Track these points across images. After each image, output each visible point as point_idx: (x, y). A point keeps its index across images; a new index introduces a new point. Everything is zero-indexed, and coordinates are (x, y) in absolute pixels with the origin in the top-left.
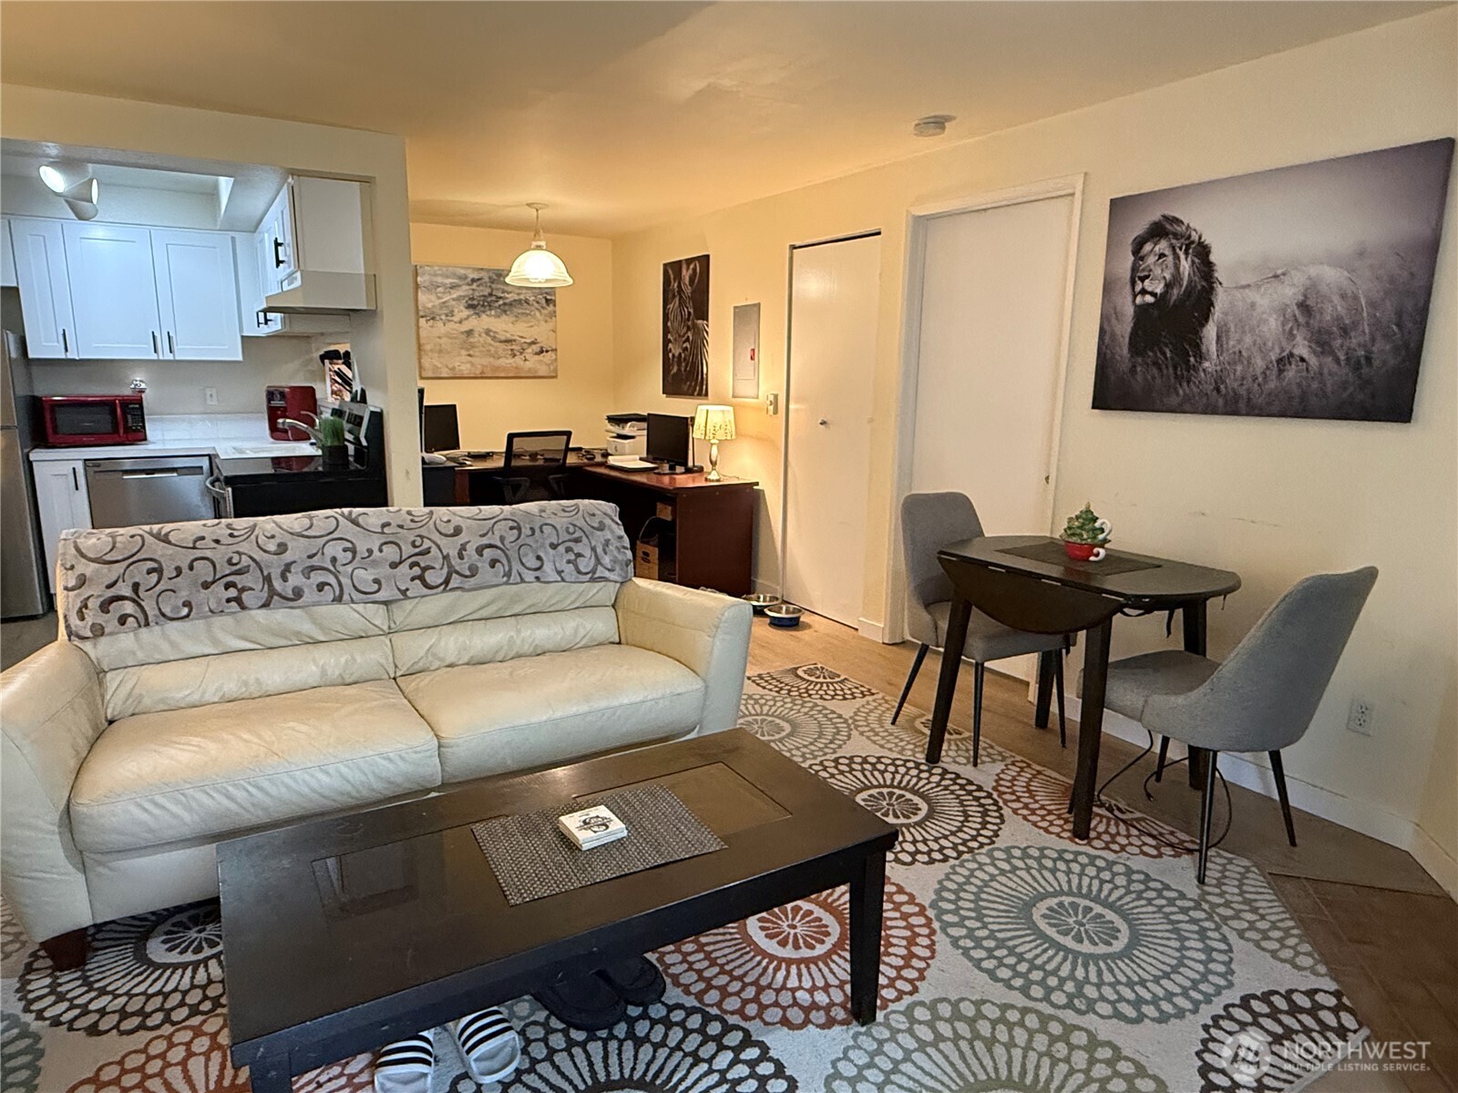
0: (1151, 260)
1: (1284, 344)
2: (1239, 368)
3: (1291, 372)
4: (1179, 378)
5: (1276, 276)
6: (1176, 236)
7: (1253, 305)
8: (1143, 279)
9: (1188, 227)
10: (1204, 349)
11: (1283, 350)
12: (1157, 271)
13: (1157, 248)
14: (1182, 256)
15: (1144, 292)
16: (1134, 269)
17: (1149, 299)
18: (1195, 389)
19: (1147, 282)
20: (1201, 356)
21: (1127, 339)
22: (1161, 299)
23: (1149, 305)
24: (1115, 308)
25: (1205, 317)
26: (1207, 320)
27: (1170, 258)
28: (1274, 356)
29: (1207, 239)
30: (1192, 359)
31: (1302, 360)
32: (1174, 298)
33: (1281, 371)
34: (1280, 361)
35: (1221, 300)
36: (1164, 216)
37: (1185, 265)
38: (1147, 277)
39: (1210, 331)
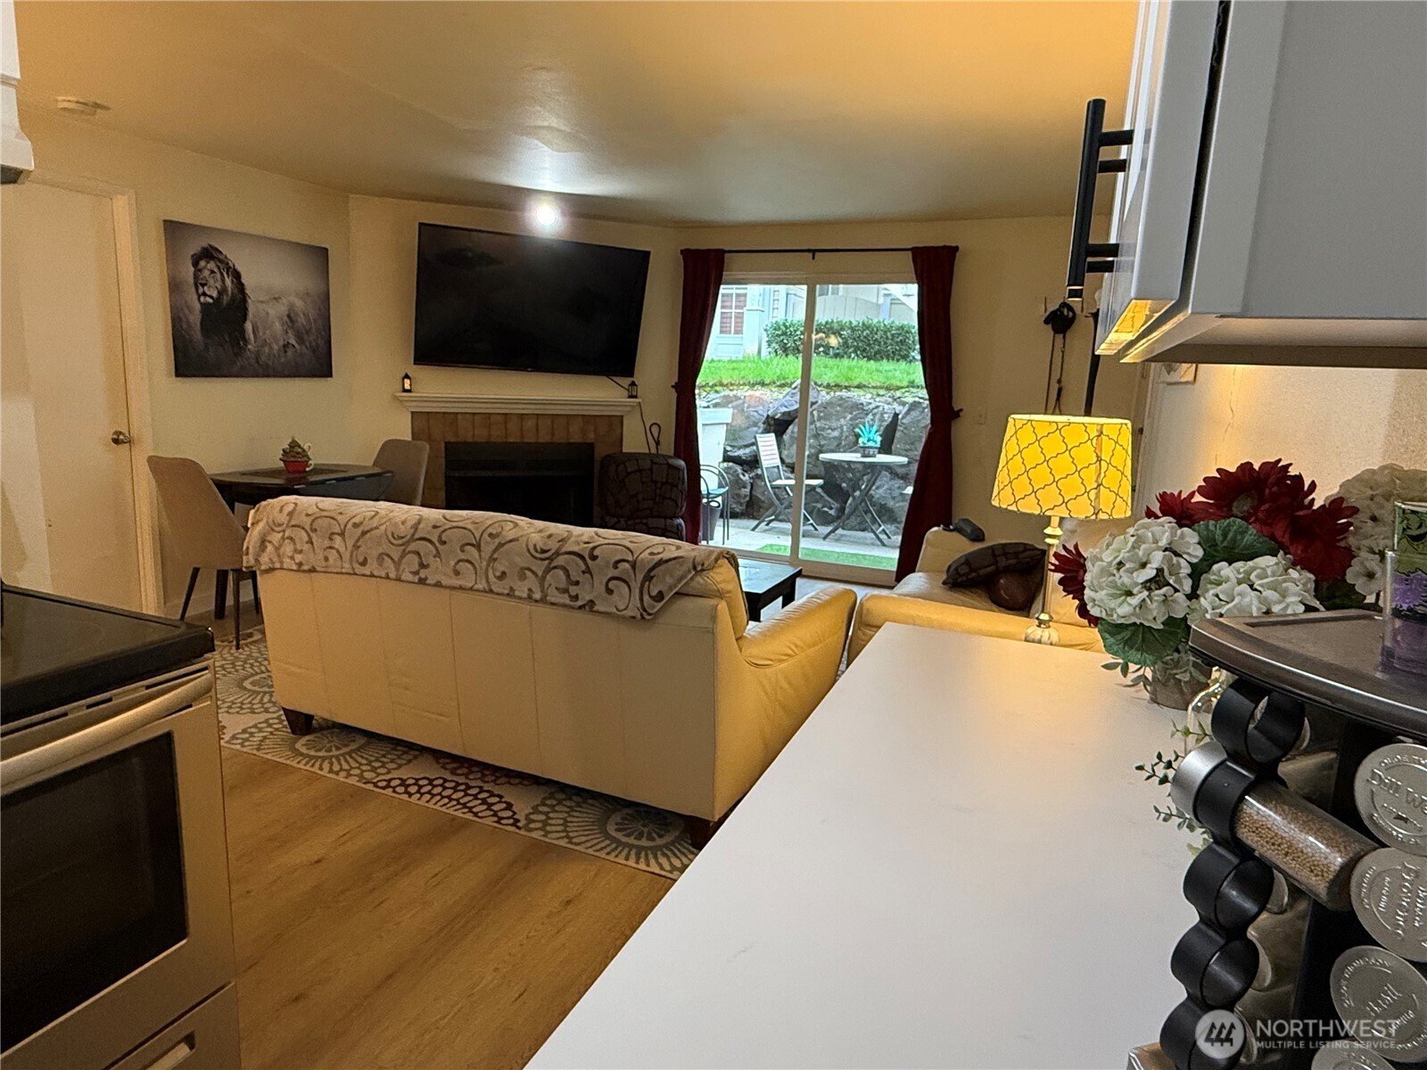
0: (206, 273)
1: (285, 337)
2: (267, 350)
3: (290, 353)
4: (236, 355)
5: (275, 299)
6: (220, 261)
7: (267, 313)
8: (203, 285)
9: (226, 257)
10: (247, 336)
11: (284, 340)
12: (211, 282)
13: (209, 266)
14: (226, 276)
15: (205, 294)
16: (196, 277)
17: (211, 301)
18: (246, 362)
19: (205, 288)
20: (246, 341)
21: (198, 324)
22: (217, 301)
23: (210, 304)
24: (186, 302)
25: (245, 319)
26: (246, 319)
27: (218, 275)
28: (281, 343)
29: (239, 268)
30: (241, 343)
31: (293, 346)
32: (225, 302)
33: (285, 352)
34: (284, 346)
35: (252, 309)
36: (210, 245)
37: (228, 282)
38: (206, 284)
39: (248, 326)
